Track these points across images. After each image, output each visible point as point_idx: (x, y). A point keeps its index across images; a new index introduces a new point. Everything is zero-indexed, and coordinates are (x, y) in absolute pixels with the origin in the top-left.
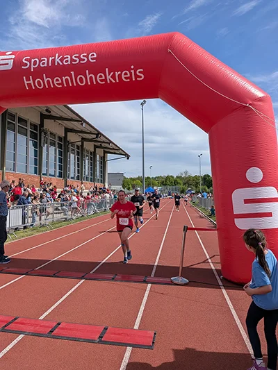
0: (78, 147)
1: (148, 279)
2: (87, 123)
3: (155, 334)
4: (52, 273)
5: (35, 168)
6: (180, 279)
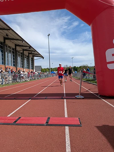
0: (21, 53)
1: (63, 97)
2: (25, 41)
3: (79, 119)
4: (13, 98)
5: (3, 62)
6: (80, 97)
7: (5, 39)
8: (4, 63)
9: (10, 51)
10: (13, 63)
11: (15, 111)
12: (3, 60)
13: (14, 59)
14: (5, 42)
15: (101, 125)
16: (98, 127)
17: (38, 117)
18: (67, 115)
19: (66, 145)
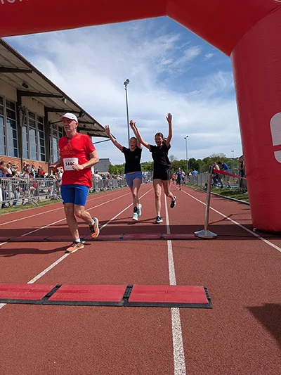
0: (60, 129)
1: (164, 235)
2: (69, 99)
3: (205, 289)
4: (42, 238)
5: (15, 150)
6: (207, 233)
7: (20, 94)
8: (18, 153)
9: (33, 124)
10: (40, 153)
11: (47, 270)
12: (15, 146)
13: (42, 143)
14: (19, 102)
15: (260, 305)
16: (254, 310)
17: (102, 283)
18: (174, 279)
19: (174, 354)
